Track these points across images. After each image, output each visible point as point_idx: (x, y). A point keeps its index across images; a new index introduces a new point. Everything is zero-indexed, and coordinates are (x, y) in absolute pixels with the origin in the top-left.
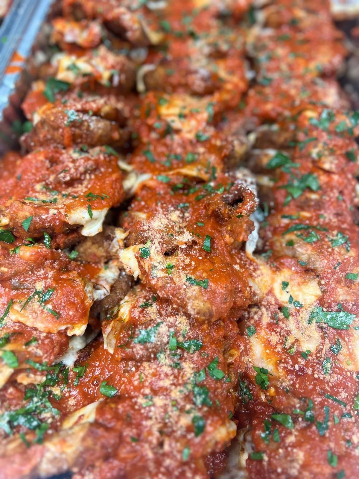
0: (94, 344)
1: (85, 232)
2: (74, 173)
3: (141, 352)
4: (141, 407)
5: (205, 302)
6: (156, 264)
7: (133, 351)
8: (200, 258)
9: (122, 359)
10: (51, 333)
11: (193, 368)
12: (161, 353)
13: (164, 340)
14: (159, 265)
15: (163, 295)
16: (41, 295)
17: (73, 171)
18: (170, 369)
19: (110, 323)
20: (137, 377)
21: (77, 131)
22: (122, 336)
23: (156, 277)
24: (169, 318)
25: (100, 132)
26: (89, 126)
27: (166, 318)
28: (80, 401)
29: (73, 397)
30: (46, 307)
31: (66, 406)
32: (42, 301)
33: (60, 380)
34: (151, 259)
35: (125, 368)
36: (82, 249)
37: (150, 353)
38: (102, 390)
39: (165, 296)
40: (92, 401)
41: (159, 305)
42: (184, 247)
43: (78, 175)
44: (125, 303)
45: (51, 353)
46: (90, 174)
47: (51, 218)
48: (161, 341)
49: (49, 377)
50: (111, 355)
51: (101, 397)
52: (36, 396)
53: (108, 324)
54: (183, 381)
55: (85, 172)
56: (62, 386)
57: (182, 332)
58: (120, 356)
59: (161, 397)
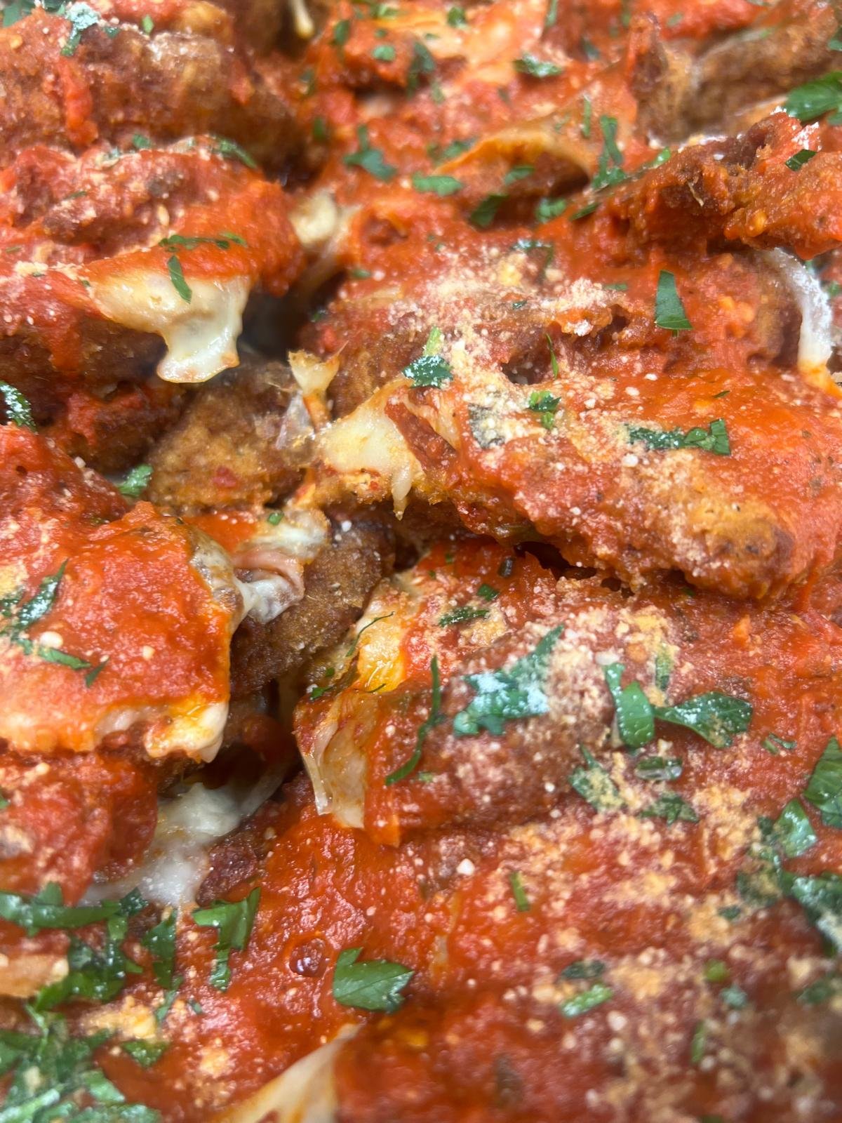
0: (273, 814)
1: (174, 369)
2: (109, 195)
3: (494, 774)
4: (557, 1022)
5: (743, 501)
6: (486, 401)
7: (456, 782)
8: (652, 377)
9: (411, 835)
10: (70, 754)
11: (745, 809)
12: (586, 767)
13: (588, 702)
14: (500, 403)
15: (544, 508)
16: (14, 609)
17: (104, 189)
18: (649, 825)
19: (328, 709)
20: (496, 890)
21: (104, 70)
22: (390, 730)
23: (495, 440)
24: (583, 616)
25: (189, 71)
26: (145, 53)
27: (572, 616)
28: (254, 1054)
29: (218, 1042)
30: (35, 642)
31: (190, 1087)
32: (20, 627)
33: (139, 971)
34: (458, 387)
35: (425, 872)
36: (171, 459)
37: (539, 771)
38: (346, 988)
39: (552, 512)
40: (303, 1047)
41: (514, 605)
42: (582, 329)
43: (128, 208)
44: (374, 627)
45: (72, 840)
46: (169, 205)
47: (23, 288)
48: (579, 709)
49: (85, 958)
50: (356, 832)
51: (346, 1020)
52: (32, 1060)
53: (317, 714)
54: (721, 863)
55: (151, 201)
56: (159, 999)
57: (651, 666)
58: (396, 821)
59: (645, 958)
